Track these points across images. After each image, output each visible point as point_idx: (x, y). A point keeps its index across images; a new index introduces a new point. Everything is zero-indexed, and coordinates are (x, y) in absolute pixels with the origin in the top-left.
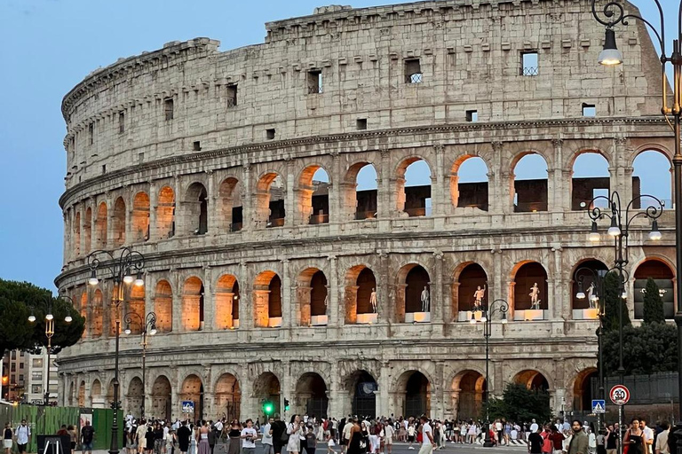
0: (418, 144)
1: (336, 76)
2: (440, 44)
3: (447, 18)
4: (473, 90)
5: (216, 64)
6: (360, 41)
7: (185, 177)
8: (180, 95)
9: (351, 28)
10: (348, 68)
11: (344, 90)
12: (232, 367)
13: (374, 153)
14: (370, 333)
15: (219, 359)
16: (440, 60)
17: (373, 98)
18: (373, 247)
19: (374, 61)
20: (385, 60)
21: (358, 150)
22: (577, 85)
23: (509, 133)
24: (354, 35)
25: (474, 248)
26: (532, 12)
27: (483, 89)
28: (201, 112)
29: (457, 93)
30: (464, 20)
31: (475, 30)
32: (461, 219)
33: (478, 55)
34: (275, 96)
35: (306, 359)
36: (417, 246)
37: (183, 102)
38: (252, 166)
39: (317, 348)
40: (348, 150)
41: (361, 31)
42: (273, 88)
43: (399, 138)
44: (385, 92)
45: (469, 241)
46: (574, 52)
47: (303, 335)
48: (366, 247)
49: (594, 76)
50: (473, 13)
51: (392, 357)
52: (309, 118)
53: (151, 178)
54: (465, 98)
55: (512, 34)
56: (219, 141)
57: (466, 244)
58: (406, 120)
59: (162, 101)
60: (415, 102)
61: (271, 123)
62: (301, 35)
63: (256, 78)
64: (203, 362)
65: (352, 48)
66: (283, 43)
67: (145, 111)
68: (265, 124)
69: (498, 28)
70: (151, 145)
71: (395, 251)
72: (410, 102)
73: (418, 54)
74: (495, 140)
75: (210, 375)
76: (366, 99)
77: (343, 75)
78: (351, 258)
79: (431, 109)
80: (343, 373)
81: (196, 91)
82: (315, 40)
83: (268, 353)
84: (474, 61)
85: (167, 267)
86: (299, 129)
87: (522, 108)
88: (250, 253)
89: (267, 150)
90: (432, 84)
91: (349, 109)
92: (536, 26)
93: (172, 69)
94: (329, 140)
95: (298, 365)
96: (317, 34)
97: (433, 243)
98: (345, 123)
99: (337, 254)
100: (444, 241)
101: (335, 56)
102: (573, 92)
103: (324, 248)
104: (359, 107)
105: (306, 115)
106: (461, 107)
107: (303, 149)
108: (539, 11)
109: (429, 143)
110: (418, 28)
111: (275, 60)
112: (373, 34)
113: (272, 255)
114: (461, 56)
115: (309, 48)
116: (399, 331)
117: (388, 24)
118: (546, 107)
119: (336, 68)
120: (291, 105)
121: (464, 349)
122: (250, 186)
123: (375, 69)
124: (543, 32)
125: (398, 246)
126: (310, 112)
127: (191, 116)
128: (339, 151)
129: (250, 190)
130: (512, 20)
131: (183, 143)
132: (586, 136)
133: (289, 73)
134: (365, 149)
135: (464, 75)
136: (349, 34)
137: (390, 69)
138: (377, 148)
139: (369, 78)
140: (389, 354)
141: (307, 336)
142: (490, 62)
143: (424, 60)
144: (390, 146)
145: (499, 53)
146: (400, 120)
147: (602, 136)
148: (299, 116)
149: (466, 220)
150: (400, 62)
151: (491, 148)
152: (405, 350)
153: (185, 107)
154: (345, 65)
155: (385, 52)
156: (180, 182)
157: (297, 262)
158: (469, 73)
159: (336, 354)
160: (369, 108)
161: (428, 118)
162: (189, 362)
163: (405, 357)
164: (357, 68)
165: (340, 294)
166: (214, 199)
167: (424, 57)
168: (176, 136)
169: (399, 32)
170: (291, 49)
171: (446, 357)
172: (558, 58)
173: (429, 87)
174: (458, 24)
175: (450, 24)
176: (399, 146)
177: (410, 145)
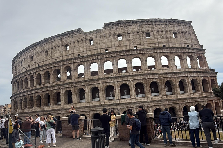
0: (153, 52)
1: (127, 36)
2: (155, 29)
3: (156, 23)
4: (164, 40)
5: (85, 35)
6: (133, 28)
7: (75, 63)
8: (72, 43)
9: (130, 25)
10: (130, 34)
11: (129, 39)
12: (98, 111)
13: (140, 54)
14: (145, 99)
15: (94, 109)
16: (155, 33)
17: (138, 41)
18: (144, 77)
19: (138, 33)
20: (141, 32)
21: (136, 53)
22: (185, 41)
23: (174, 50)
24: (131, 26)
25: (171, 76)
26: (175, 24)
27: (166, 40)
28: (80, 47)
29: (160, 41)
30: (160, 24)
31: (162, 27)
32: (165, 70)
33: (164, 33)
34: (107, 41)
35: (126, 107)
36: (157, 76)
37: (73, 45)
38: (101, 59)
39: (129, 104)
40: (133, 53)
41: (133, 26)
42: (107, 39)
43: (147, 51)
44: (142, 40)
45: (170, 75)
46: (184, 33)
47: (123, 101)
48: (142, 77)
49: (188, 39)
50: (162, 23)
51: (153, 105)
52: (119, 46)
53: (61, 64)
54: (162, 42)
55: (171, 28)
56: (88, 53)
57: (169, 76)
58: (148, 47)
59: (64, 46)
60: (150, 42)
61: (106, 48)
62: (115, 26)
63: (100, 37)
64: (87, 110)
65: (131, 29)
66: (109, 29)
67: (57, 49)
68: (104, 48)
69: (168, 27)
70: (60, 57)
71: (151, 78)
72: (148, 42)
73: (149, 31)
74: (171, 51)
75: (89, 114)
76: (136, 41)
77: (129, 36)
78: (137, 80)
79: (154, 44)
80: (137, 110)
81: (78, 42)
82: (119, 28)
83: (112, 107)
84: (163, 34)
85: (71, 86)
86: (116, 49)
87: (175, 45)
88: (103, 80)
89: (106, 54)
90: (154, 38)
91: (131, 44)
92: (176, 27)
93: (68, 38)
94: (127, 51)
95: (122, 109)
96: (120, 26)
97: (161, 75)
98: (131, 47)
99: (133, 79)
100: (163, 75)
101: (126, 31)
102: (185, 42)
103: (129, 78)
104: (134, 43)
105: (118, 46)
106: (162, 44)
107: (119, 54)
108: (176, 24)
109: (156, 52)
110: (149, 25)
111: (106, 33)
112: (136, 26)
113: (112, 80)
114: (160, 32)
115: (118, 30)
116: (153, 98)
117: (141, 24)
118: (180, 45)
119: (127, 34)
120: (113, 43)
121: (172, 102)
122: (101, 64)
123: (138, 34)
124: (177, 29)
125: (151, 77)
126: (119, 45)
127: (76, 48)
128: (130, 54)
129: (101, 65)
130: (170, 25)
131: (74, 55)
132: (190, 52)
133: (112, 36)
134: (138, 53)
135: (161, 37)
136: (130, 26)
137: (142, 35)
138: (142, 53)
139: (137, 37)
140: (152, 104)
141: (125, 101)
142: (167, 34)
143: (151, 33)
144: (145, 53)
145: (169, 32)
146: (146, 46)
147: (192, 52)
148: (116, 46)
149: (166, 70)
150: (145, 33)
151: (170, 53)
152: (157, 103)
153: (74, 46)
154: (129, 33)
155: (141, 30)
156: (74, 64)
157: (119, 82)
158: (162, 36)
159: (136, 105)
160: (137, 44)
161: (154, 46)
162: (81, 111)
163: (157, 105)
164: (133, 34)
165: (134, 89)
166: (87, 68)
167: (151, 32)
168: (70, 53)
169: (144, 26)
170: (112, 30)
171: (168, 104)
172: (181, 34)
173: (153, 39)
174: (158, 25)
175: (156, 25)
176: (148, 52)
177: (151, 52)
